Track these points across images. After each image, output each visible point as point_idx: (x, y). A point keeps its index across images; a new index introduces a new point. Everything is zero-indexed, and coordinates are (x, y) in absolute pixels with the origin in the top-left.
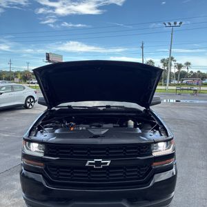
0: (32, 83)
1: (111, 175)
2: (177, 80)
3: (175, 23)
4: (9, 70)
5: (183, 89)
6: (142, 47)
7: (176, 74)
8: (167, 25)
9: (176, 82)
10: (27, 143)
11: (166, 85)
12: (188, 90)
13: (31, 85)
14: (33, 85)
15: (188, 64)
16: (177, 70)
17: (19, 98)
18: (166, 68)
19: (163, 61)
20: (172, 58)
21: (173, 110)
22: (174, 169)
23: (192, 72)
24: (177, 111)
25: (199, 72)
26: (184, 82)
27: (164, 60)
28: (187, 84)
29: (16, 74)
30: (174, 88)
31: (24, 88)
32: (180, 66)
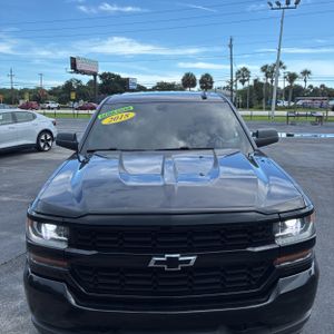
0: (49, 108)
1: (196, 282)
2: (286, 100)
3: (288, 3)
4: (9, 87)
5: (298, 116)
6: (231, 46)
7: (287, 90)
8: (275, 6)
9: (286, 104)
10: (35, 223)
11: (269, 109)
12: (306, 116)
13: (47, 111)
14: (50, 111)
15: (306, 73)
16: (287, 84)
17: (25, 134)
18: (269, 80)
19: (264, 69)
20: (281, 64)
21: (285, 151)
22: (312, 268)
23: (311, 87)
24: (291, 152)
25: (322, 86)
26: (300, 103)
27: (266, 66)
28: (304, 107)
29: (22, 93)
30: (285, 113)
31: (34, 117)
32: (292, 77)
